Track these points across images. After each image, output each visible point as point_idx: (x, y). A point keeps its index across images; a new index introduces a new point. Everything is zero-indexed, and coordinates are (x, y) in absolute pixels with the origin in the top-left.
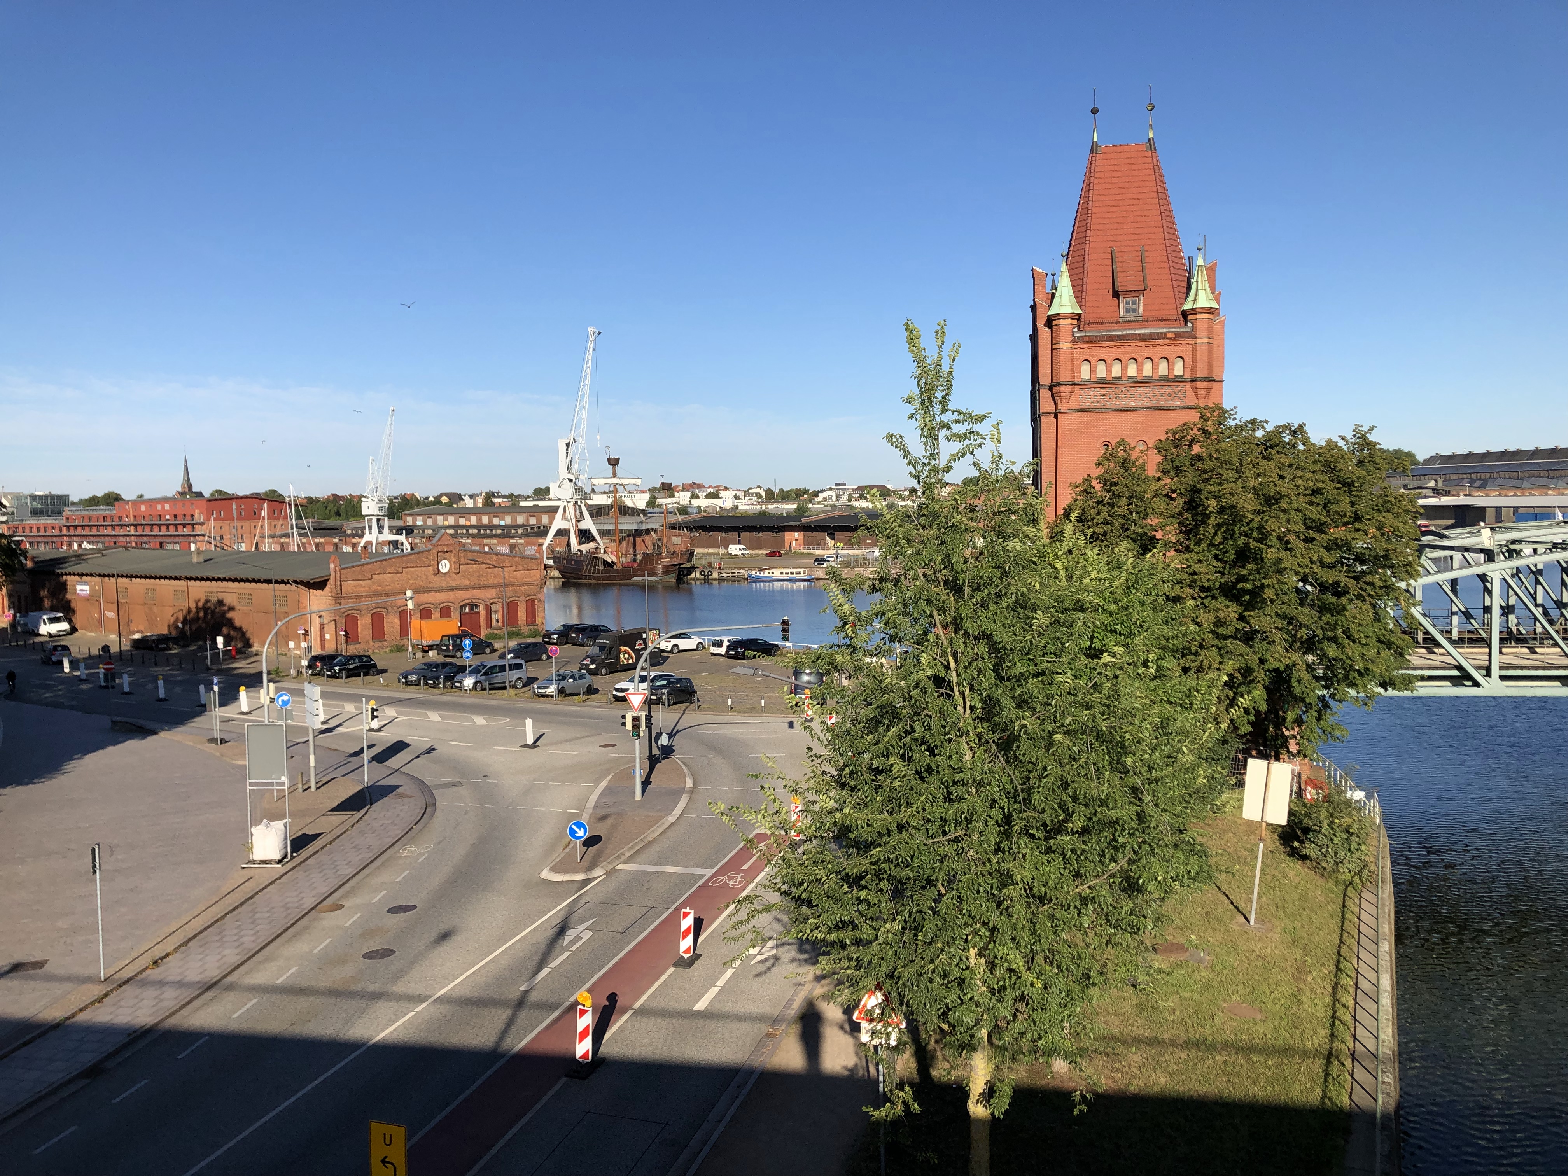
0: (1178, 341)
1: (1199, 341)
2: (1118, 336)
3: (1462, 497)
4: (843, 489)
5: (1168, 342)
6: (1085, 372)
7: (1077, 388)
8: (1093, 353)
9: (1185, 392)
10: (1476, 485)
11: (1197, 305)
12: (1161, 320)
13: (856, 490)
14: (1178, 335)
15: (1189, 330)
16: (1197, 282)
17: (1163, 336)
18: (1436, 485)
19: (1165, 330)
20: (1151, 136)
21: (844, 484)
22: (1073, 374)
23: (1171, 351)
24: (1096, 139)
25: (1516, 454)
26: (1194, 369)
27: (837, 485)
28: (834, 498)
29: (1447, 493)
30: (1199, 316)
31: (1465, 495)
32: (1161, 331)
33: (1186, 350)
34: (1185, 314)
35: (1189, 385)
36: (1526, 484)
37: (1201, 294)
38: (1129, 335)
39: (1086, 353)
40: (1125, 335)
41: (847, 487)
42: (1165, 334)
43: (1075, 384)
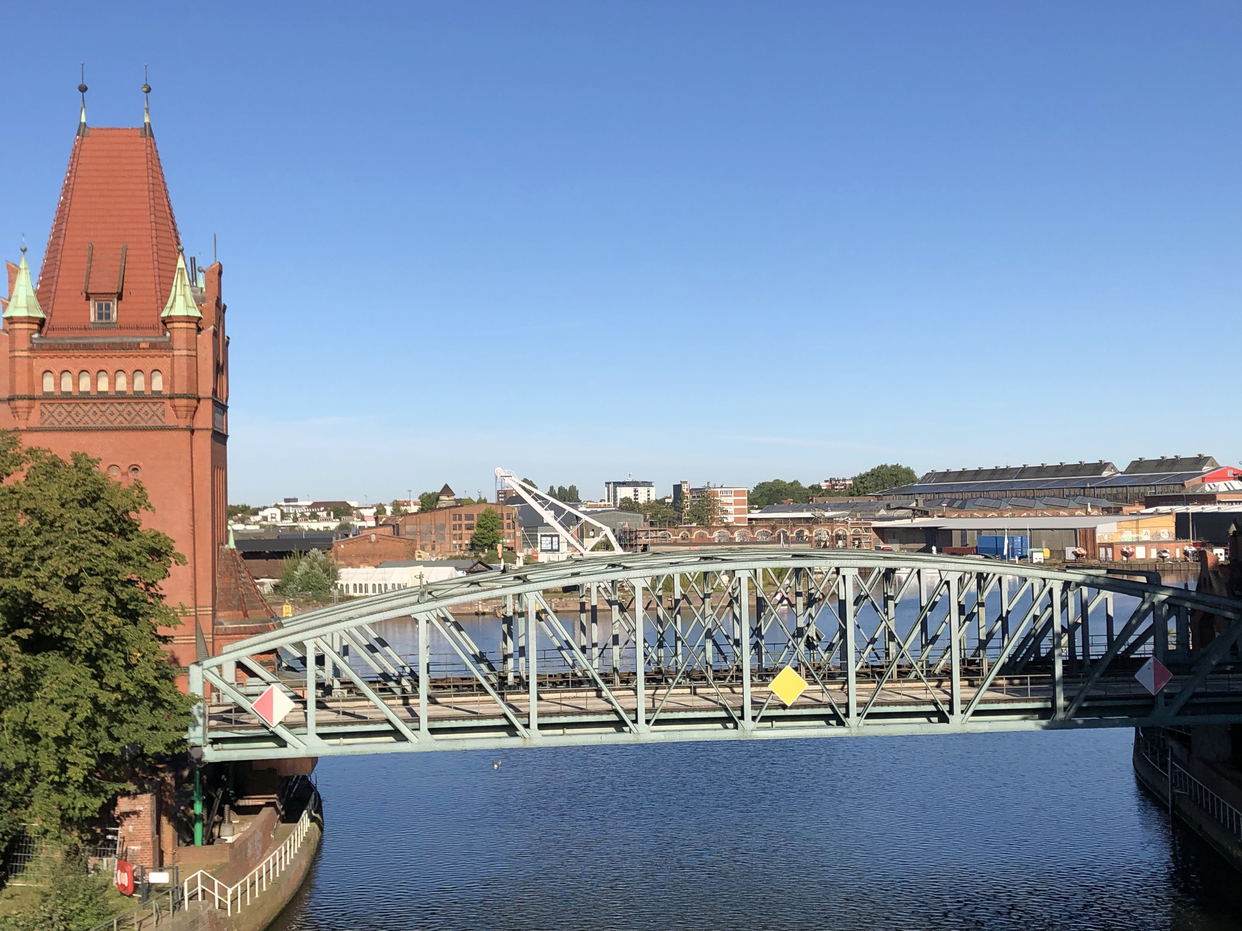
0: (154, 352)
1: (176, 353)
2: (84, 345)
3: (936, 518)
4: (293, 506)
5: (142, 353)
6: (49, 384)
7: (37, 403)
8: (57, 363)
9: (164, 411)
10: (956, 505)
11: (172, 314)
12: (137, 328)
13: (309, 507)
14: (153, 346)
15: (167, 340)
16: (176, 286)
17: (137, 346)
18: (917, 505)
19: (139, 340)
20: (147, 120)
21: (296, 500)
22: (31, 385)
23: (148, 364)
24: (83, 120)
25: (1006, 472)
26: (172, 386)
27: (287, 500)
28: (278, 517)
29: (925, 514)
30: (176, 325)
31: (939, 517)
32: (135, 340)
33: (164, 363)
34: (165, 322)
35: (168, 402)
36: (1004, 505)
37: (180, 300)
38: (97, 344)
39: (47, 363)
40: (92, 344)
41: (299, 503)
42: (139, 344)
43: (34, 399)
